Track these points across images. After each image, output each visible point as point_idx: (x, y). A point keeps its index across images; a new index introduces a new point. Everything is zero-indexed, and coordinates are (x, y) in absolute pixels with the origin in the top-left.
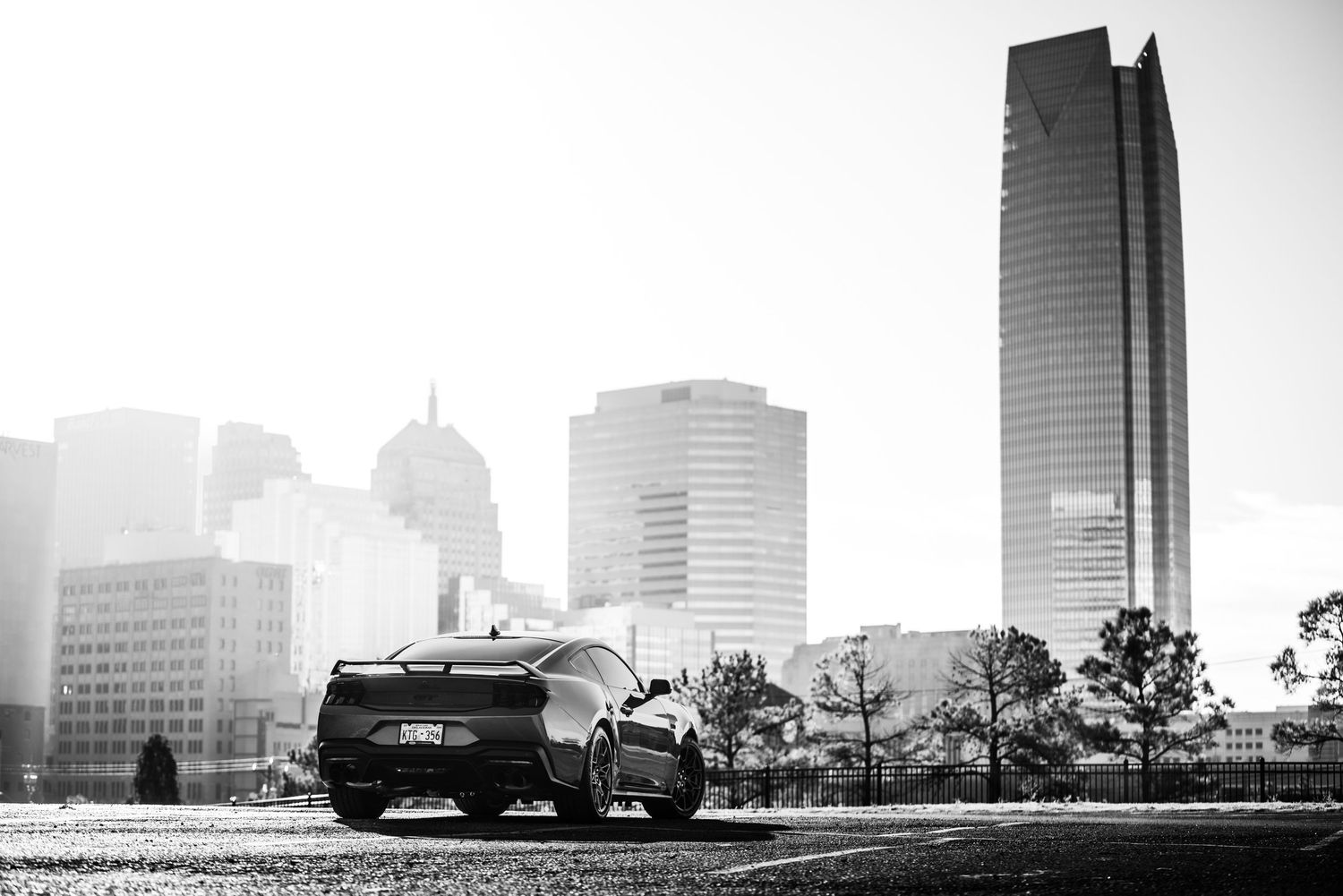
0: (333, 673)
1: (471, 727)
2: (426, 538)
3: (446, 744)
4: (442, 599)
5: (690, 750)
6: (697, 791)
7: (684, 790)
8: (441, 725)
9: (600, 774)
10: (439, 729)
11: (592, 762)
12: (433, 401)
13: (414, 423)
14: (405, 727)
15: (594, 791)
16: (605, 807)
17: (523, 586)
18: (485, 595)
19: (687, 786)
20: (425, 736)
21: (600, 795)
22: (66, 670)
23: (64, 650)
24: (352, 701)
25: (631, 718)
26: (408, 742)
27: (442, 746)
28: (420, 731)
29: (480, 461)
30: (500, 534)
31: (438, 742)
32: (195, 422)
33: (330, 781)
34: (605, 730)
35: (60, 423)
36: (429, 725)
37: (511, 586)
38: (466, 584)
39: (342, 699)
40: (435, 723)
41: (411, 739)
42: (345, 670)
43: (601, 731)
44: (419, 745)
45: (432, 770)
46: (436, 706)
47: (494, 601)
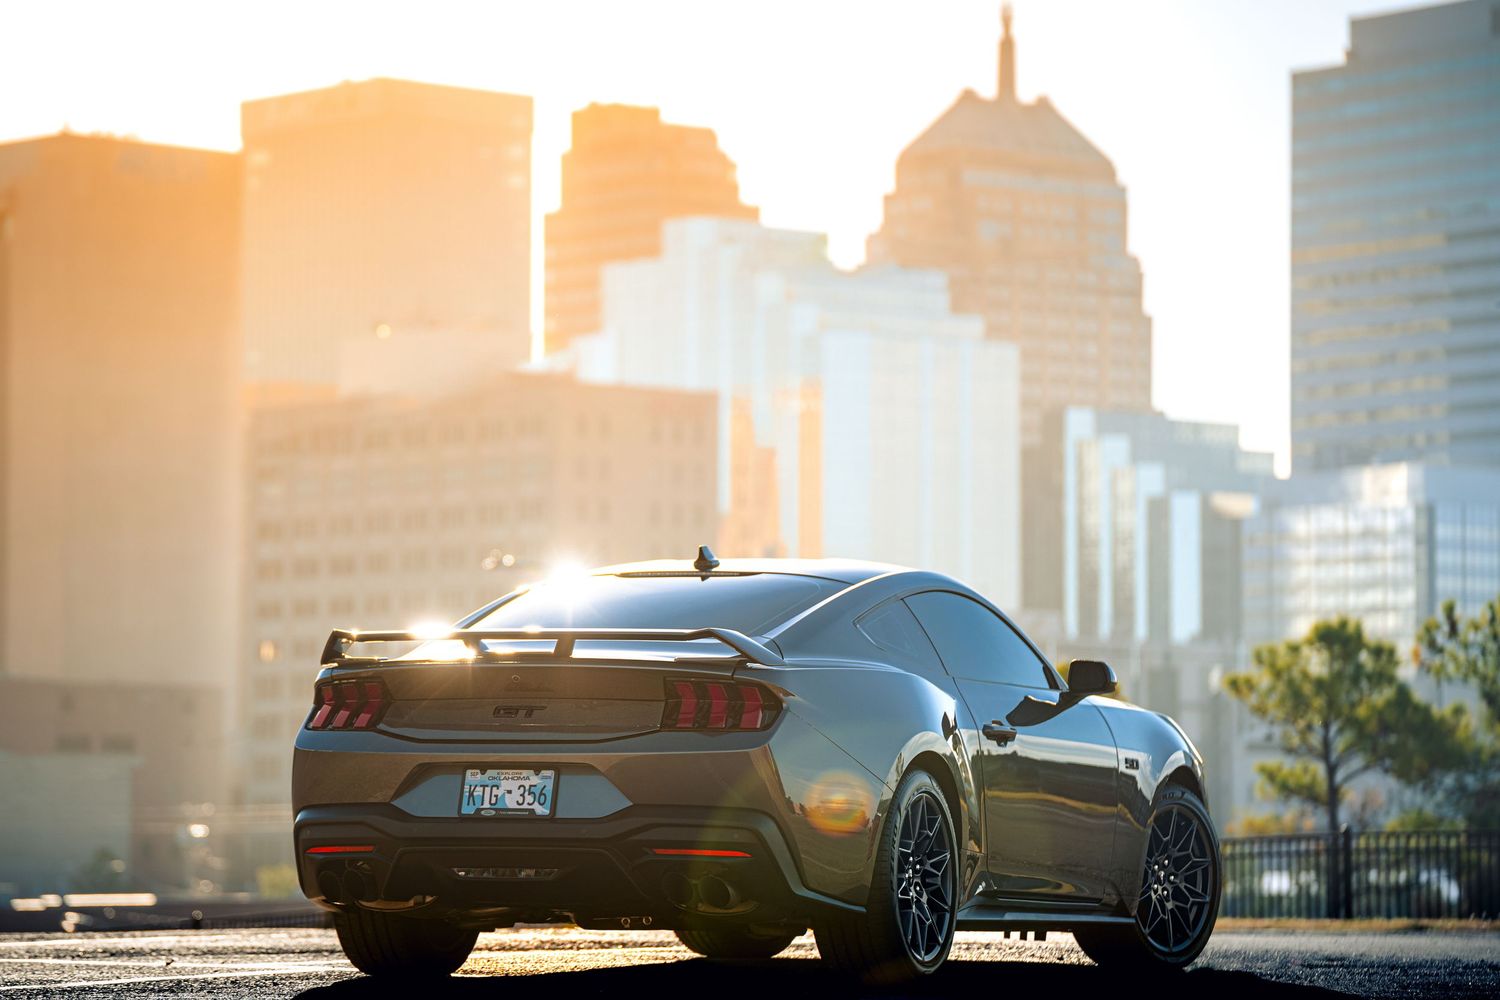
0: (325, 661)
1: (620, 778)
2: (994, 332)
3: (559, 815)
4: (1027, 456)
5: (1179, 814)
6: (1201, 906)
7: (1169, 905)
8: (550, 773)
9: (926, 874)
10: (543, 780)
11: (897, 850)
12: (1007, 47)
13: (968, 97)
14: (473, 777)
15: (905, 916)
16: (937, 949)
17: (1197, 427)
18: (1116, 448)
19: (1177, 894)
20: (516, 796)
21: (922, 923)
22: (267, 611)
23: (263, 571)
24: (364, 718)
25: (1009, 748)
26: (479, 810)
27: (551, 819)
28: (505, 785)
29: (1104, 169)
30: (1147, 322)
31: (542, 810)
32: (523, 105)
33: (323, 898)
34: (933, 775)
35: (253, 112)
36: (525, 773)
37: (1173, 425)
38: (1079, 423)
39: (343, 715)
40: (537, 768)
41: (486, 805)
42: (354, 652)
43: (923, 780)
44: (503, 817)
45: (532, 872)
46: (541, 729)
47: (1137, 456)
